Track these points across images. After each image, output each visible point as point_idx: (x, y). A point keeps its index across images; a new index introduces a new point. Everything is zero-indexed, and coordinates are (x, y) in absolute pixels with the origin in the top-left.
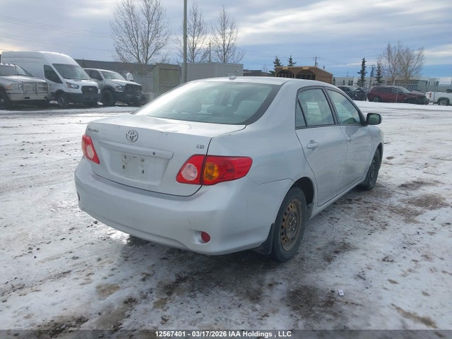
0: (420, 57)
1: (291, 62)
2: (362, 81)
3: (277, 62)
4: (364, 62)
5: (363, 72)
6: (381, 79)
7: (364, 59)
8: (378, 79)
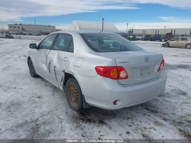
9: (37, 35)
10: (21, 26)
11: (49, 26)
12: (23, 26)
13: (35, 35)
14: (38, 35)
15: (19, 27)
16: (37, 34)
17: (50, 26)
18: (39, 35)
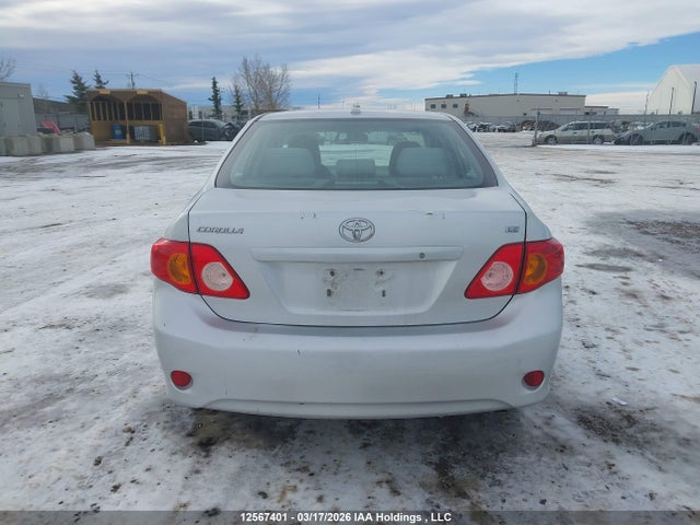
0: (284, 78)
1: (99, 81)
2: (218, 112)
3: (77, 81)
4: (215, 83)
5: (216, 99)
6: (243, 109)
7: (214, 79)
8: (238, 107)
9: (505, 131)
10: (462, 104)
11: (560, 95)
12: (470, 101)
13: (499, 131)
14: (509, 131)
15: (455, 106)
16: (507, 128)
17: (566, 95)
18: (514, 131)
